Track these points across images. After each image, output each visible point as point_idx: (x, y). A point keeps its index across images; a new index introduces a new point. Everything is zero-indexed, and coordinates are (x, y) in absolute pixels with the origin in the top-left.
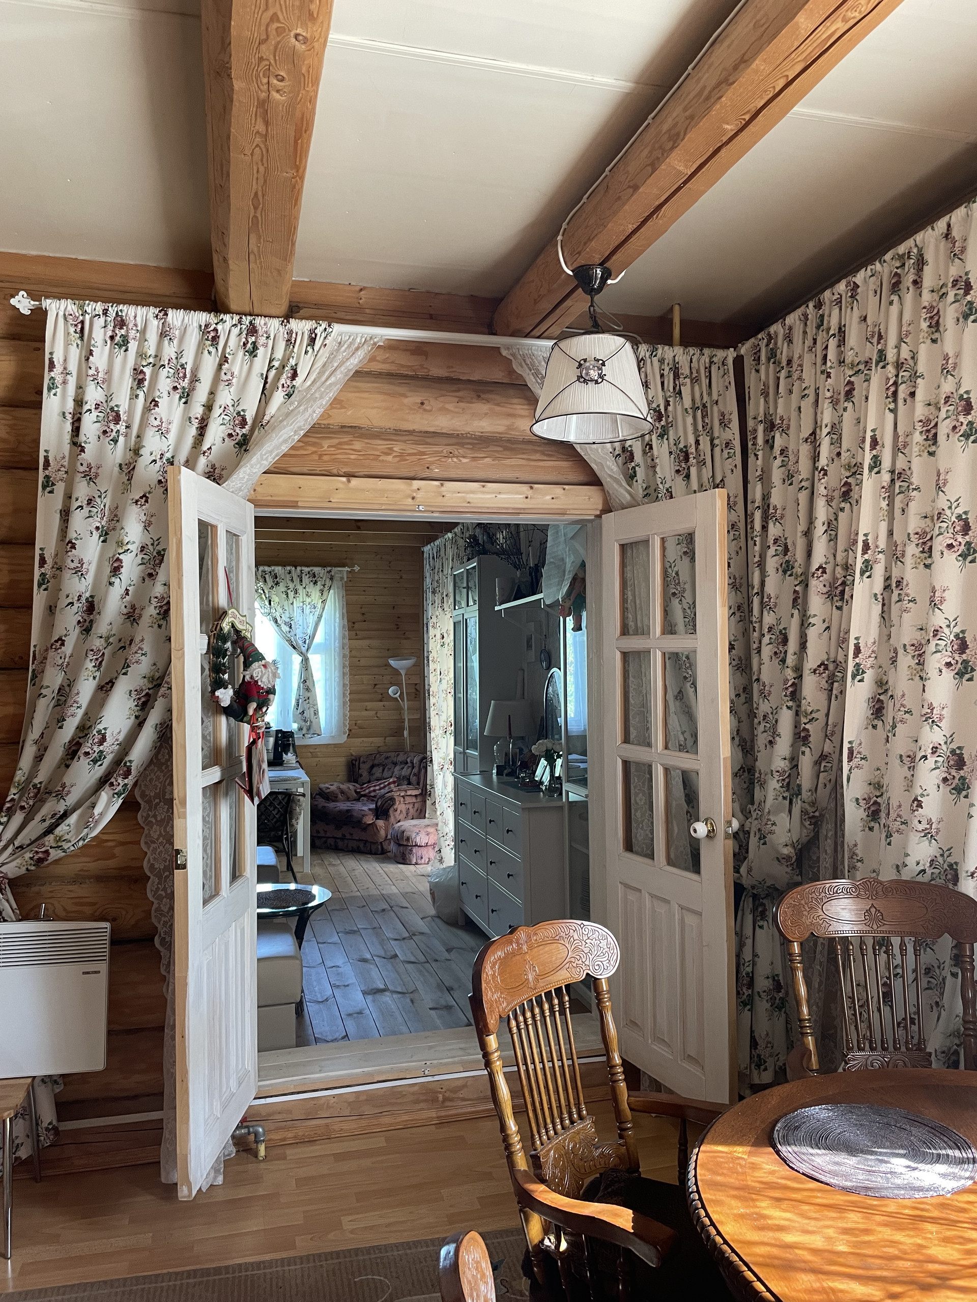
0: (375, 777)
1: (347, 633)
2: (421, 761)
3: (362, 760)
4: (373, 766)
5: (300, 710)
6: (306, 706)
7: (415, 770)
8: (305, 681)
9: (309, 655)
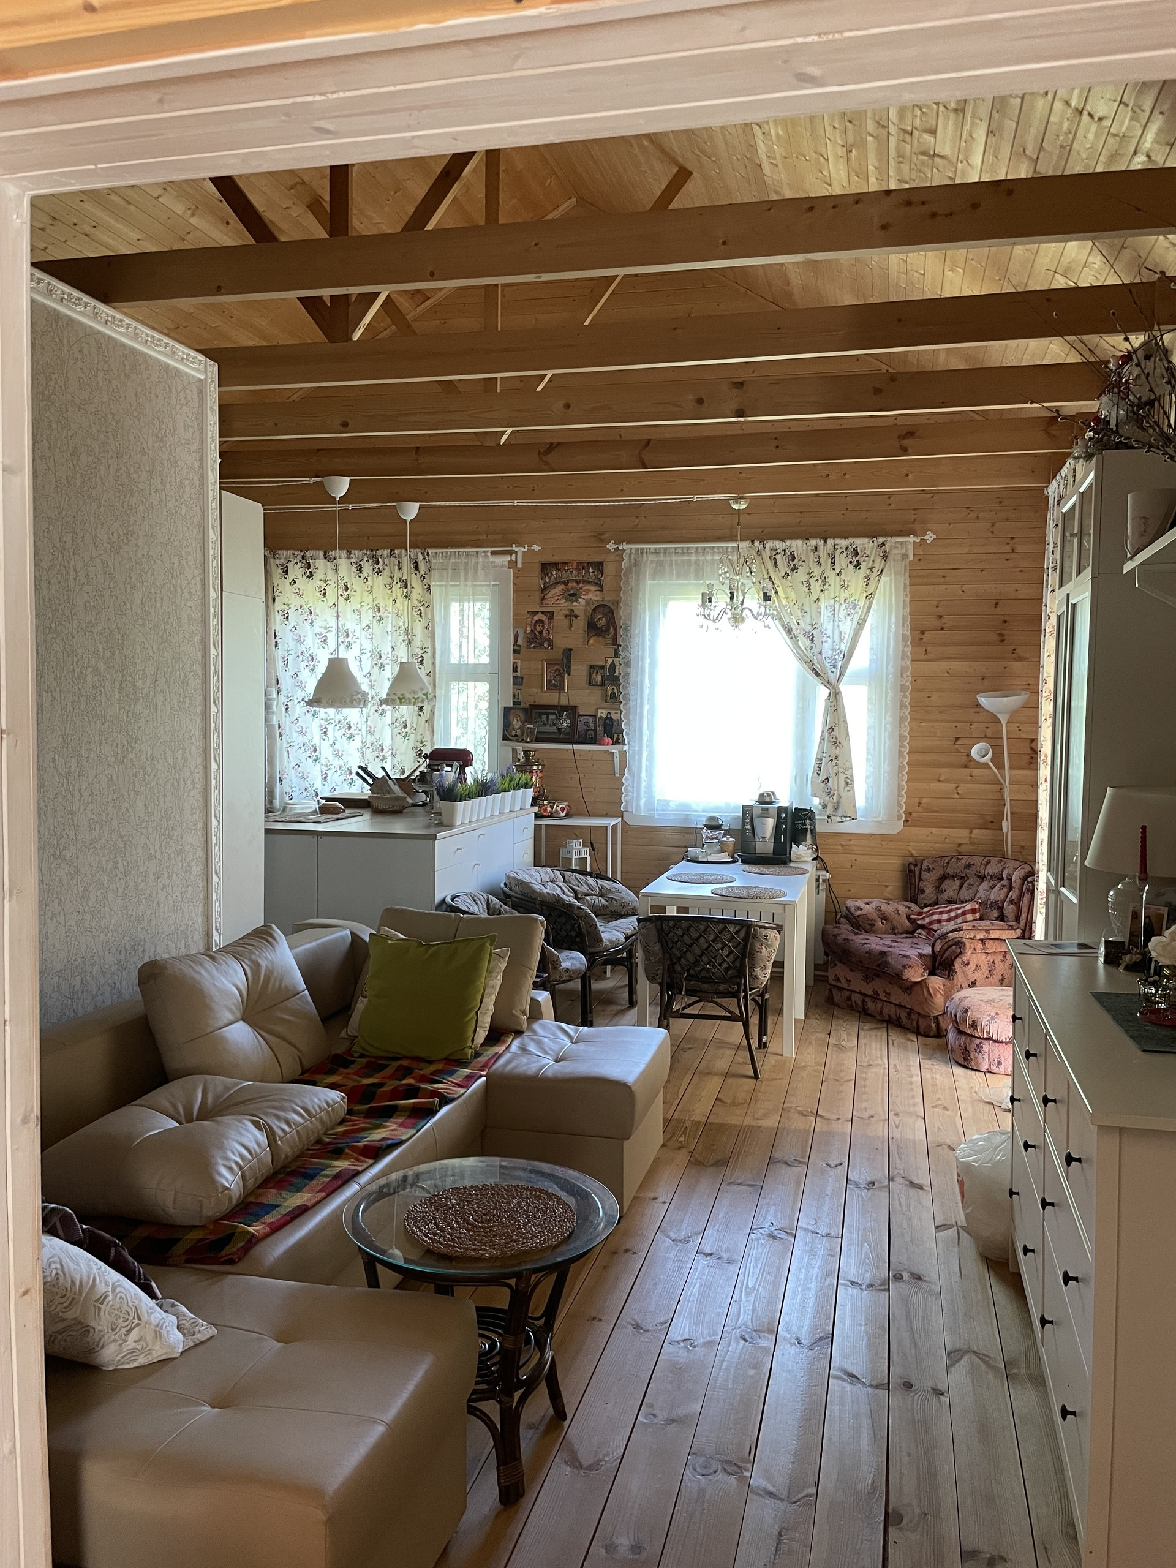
0: (945, 896)
1: (909, 650)
2: (1025, 879)
3: (925, 864)
4: (944, 878)
5: (823, 777)
6: (832, 771)
7: (1014, 894)
8: (832, 729)
9: (843, 687)
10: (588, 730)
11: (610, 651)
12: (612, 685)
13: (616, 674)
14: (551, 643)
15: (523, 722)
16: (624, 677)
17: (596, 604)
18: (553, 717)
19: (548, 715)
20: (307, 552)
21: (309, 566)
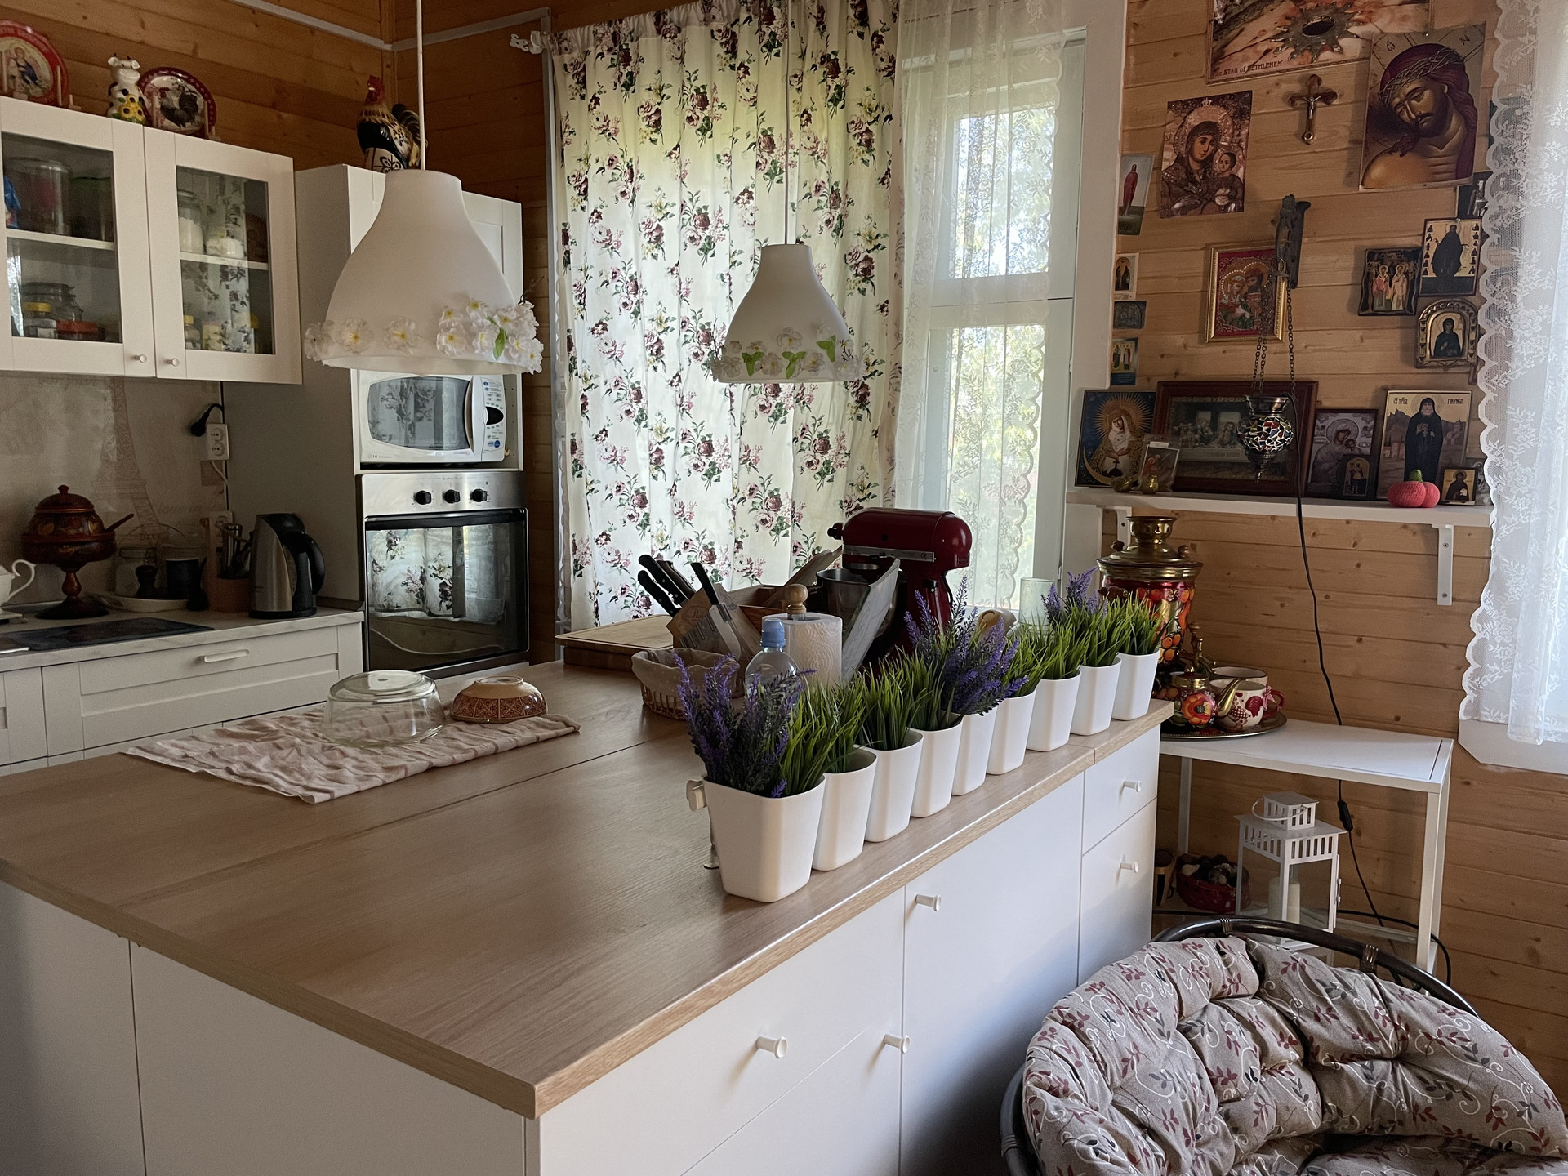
10: (1348, 457)
11: (1445, 197)
12: (1446, 309)
13: (1464, 272)
14: (1237, 190)
15: (1139, 434)
16: (1493, 280)
17: (1402, 47)
18: (1234, 418)
19: (1216, 410)
20: (621, 22)
21: (626, 59)
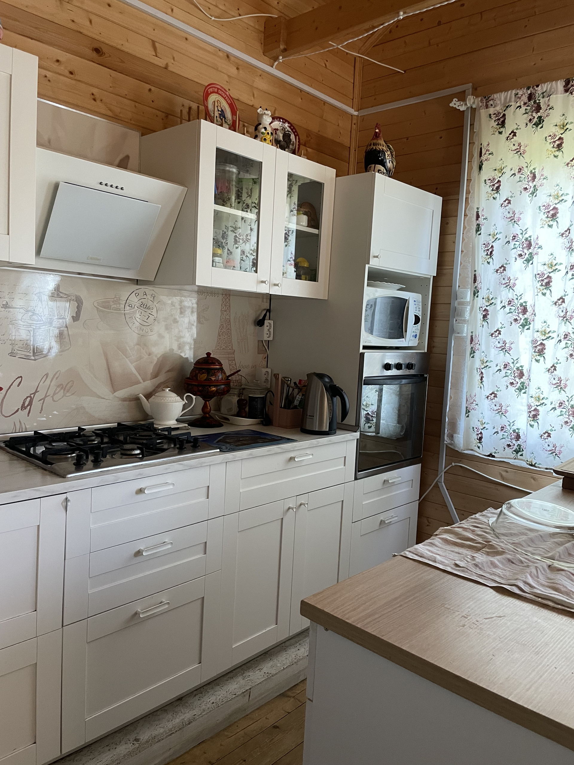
20: (537, 86)
21: (538, 108)
